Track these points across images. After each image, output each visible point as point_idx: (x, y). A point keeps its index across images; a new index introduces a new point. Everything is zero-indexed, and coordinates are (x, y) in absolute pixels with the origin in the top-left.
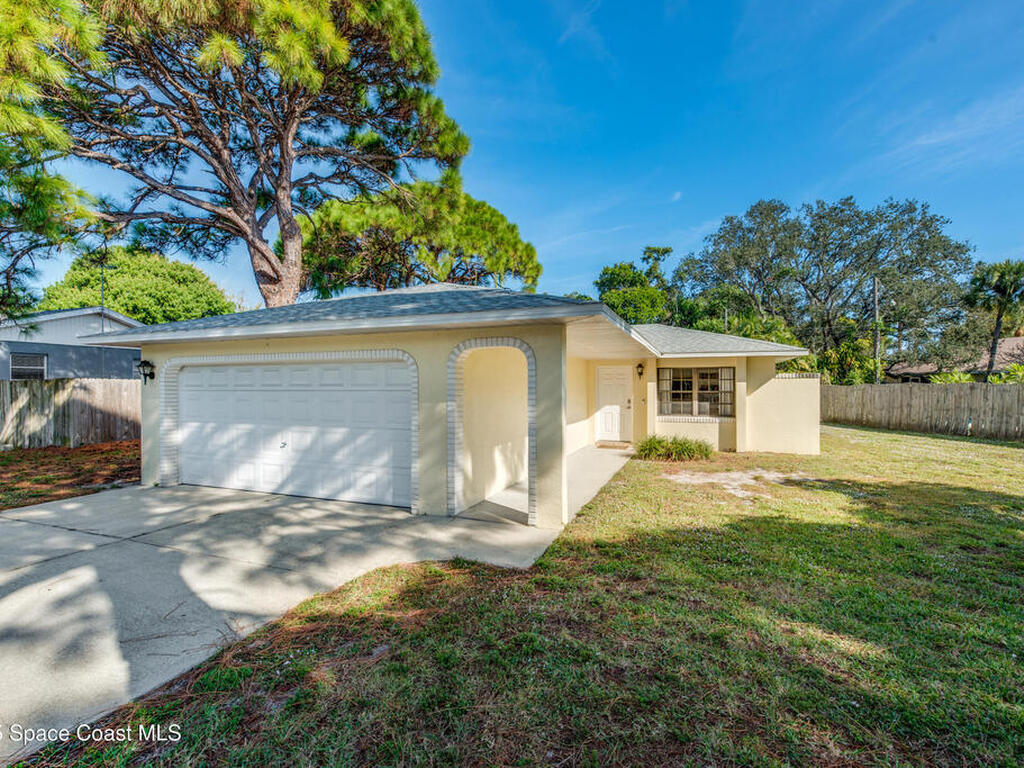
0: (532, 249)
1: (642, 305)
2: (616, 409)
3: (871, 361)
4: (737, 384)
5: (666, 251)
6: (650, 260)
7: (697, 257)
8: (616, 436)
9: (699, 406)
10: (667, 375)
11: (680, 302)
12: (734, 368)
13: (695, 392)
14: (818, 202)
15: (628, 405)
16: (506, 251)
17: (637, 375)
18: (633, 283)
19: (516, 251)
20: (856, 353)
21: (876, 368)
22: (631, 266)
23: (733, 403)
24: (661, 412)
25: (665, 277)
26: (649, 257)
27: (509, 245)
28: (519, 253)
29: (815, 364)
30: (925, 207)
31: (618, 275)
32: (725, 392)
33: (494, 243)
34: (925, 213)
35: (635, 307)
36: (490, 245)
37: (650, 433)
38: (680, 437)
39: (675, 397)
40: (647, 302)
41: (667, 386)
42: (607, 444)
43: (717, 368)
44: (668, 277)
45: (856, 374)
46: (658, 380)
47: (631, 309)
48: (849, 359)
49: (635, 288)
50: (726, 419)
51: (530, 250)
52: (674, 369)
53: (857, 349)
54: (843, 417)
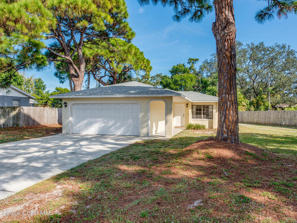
0: (149, 62)
1: (188, 81)
2: (180, 117)
3: (267, 103)
4: (213, 110)
5: (197, 60)
6: (191, 63)
7: (209, 61)
8: (179, 125)
9: (203, 116)
10: (195, 107)
11: (202, 79)
12: (213, 105)
13: (202, 112)
14: (252, 43)
15: (183, 116)
16: (141, 63)
17: (186, 107)
18: (184, 72)
19: (144, 62)
20: (262, 100)
21: (269, 105)
22: (183, 65)
23: (212, 115)
24: (193, 118)
25: (196, 70)
26: (190, 62)
27: (141, 60)
28: (145, 63)
29: (248, 104)
30: (289, 46)
31: (179, 69)
32: (210, 112)
33: (136, 59)
34: (289, 49)
35: (185, 81)
36: (135, 60)
37: (190, 123)
38: (197, 124)
39: (197, 114)
40: (190, 80)
41: (194, 110)
42: (177, 127)
43: (208, 105)
44: (198, 70)
45: (262, 107)
46: (192, 108)
47: (184, 82)
48: (260, 102)
49: (185, 74)
50: (210, 120)
51: (148, 61)
52: (197, 105)
53: (262, 98)
54: (253, 121)
